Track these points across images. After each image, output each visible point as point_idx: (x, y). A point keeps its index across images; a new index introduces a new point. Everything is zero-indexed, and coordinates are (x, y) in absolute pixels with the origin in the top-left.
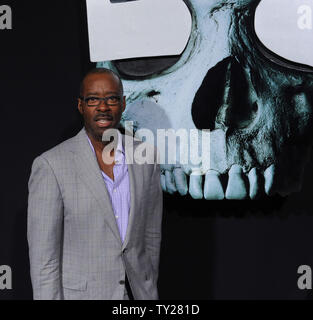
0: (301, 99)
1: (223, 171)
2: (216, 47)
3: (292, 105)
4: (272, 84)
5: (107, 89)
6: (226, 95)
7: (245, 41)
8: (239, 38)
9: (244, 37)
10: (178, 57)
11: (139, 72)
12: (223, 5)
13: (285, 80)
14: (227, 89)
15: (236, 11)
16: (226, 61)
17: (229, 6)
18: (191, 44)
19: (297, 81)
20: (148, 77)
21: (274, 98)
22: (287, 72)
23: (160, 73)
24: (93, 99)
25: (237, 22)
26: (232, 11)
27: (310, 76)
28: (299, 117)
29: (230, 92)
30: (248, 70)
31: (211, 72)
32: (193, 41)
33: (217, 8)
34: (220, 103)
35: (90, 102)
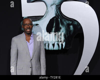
0: (71, 27)
1: (53, 43)
2: (52, 14)
3: (69, 28)
4: (65, 23)
5: (29, 23)
6: (54, 25)
7: (59, 13)
8: (57, 12)
9: (58, 12)
10: (43, 16)
11: (34, 19)
12: (54, 4)
13: (68, 22)
14: (55, 24)
15: (57, 6)
16: (54, 17)
17: (55, 5)
18: (46, 13)
19: (70, 22)
20: (36, 21)
21: (65, 26)
22: (68, 20)
23: (39, 20)
24: (26, 25)
25: (57, 8)
26: (56, 6)
27: (73, 21)
28: (71, 31)
29: (55, 25)
30: (59, 20)
31: (51, 20)
32: (47, 12)
33: (52, 5)
34: (53, 27)
35: (25, 26)
